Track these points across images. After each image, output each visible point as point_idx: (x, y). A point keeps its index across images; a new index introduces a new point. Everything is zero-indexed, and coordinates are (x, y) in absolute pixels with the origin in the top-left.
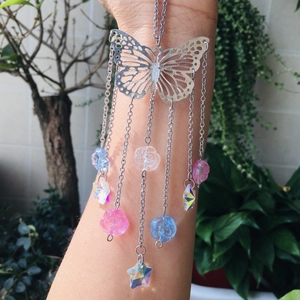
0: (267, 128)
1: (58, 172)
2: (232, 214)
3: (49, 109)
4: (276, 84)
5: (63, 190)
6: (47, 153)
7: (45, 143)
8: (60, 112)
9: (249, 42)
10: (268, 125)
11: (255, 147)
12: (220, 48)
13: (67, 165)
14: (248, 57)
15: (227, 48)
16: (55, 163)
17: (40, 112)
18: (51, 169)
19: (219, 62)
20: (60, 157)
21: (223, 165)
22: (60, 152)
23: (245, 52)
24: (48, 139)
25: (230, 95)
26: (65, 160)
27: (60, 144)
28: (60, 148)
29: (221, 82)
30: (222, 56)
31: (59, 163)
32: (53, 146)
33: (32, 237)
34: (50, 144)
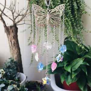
0: (87, 32)
1: (14, 52)
2: (78, 59)
3: (10, 30)
4: (89, 15)
5: (16, 58)
6: (10, 46)
7: (9, 42)
8: (14, 31)
9: (78, 2)
10: (88, 31)
11: (84, 38)
12: (68, 4)
13: (17, 50)
14: (78, 7)
15: (71, 4)
16: (13, 49)
17: (7, 31)
18: (11, 51)
19: (68, 9)
20: (14, 47)
21: (72, 46)
22: (14, 45)
23: (77, 5)
24: (10, 41)
25: (73, 20)
26: (16, 48)
27: (14, 42)
28: (14, 44)
29: (69, 16)
30: (69, 7)
31: (14, 49)
32: (11, 43)
33: (2, 74)
34: (11, 42)
